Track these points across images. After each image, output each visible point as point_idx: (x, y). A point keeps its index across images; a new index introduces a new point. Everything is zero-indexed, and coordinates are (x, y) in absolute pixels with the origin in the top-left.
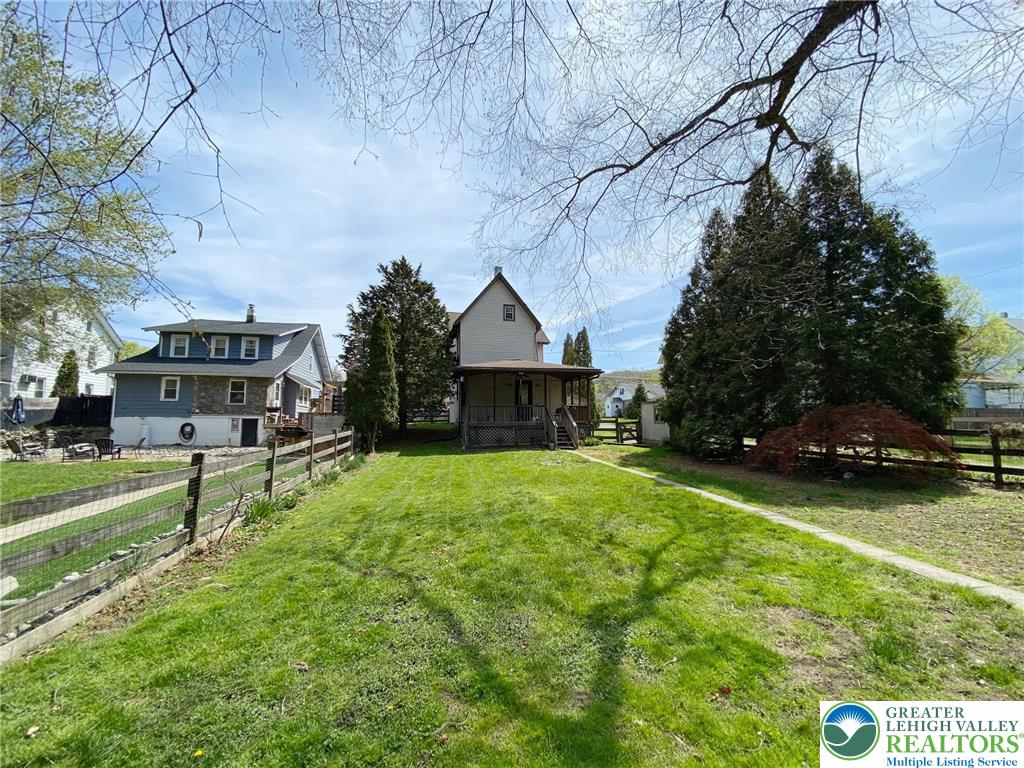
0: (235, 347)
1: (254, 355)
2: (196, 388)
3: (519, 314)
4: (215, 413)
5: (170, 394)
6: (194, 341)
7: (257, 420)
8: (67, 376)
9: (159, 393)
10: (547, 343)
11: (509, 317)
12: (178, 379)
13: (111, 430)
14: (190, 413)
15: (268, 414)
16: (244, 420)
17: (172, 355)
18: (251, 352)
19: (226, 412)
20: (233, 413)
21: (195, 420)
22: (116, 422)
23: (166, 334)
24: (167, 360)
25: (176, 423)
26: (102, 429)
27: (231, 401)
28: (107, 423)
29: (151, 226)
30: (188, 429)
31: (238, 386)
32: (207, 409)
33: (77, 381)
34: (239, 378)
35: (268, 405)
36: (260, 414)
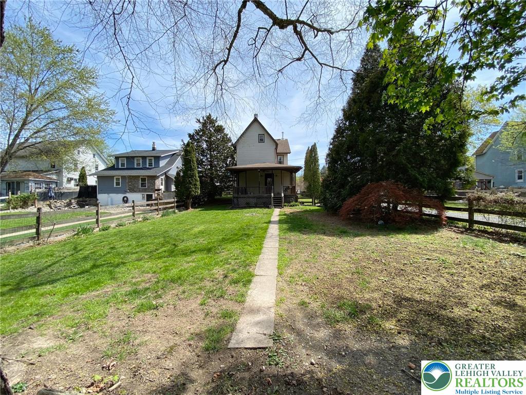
0: (144, 162)
1: (152, 166)
2: (127, 181)
3: (266, 139)
4: (135, 192)
5: (118, 184)
6: (129, 160)
7: (152, 195)
8: (83, 177)
9: (114, 184)
10: (289, 153)
11: (261, 140)
12: (120, 177)
13: (97, 200)
14: (125, 192)
15: (156, 192)
16: (147, 195)
17: (120, 167)
18: (150, 164)
19: (140, 191)
20: (142, 192)
21: (128, 195)
22: (99, 196)
23: (117, 158)
24: (118, 169)
25: (121, 196)
26: (94, 199)
27: (142, 187)
28: (96, 197)
29: (109, 110)
30: (125, 199)
31: (143, 180)
32: (132, 190)
33: (86, 180)
34: (144, 176)
35: (156, 188)
36: (153, 192)
